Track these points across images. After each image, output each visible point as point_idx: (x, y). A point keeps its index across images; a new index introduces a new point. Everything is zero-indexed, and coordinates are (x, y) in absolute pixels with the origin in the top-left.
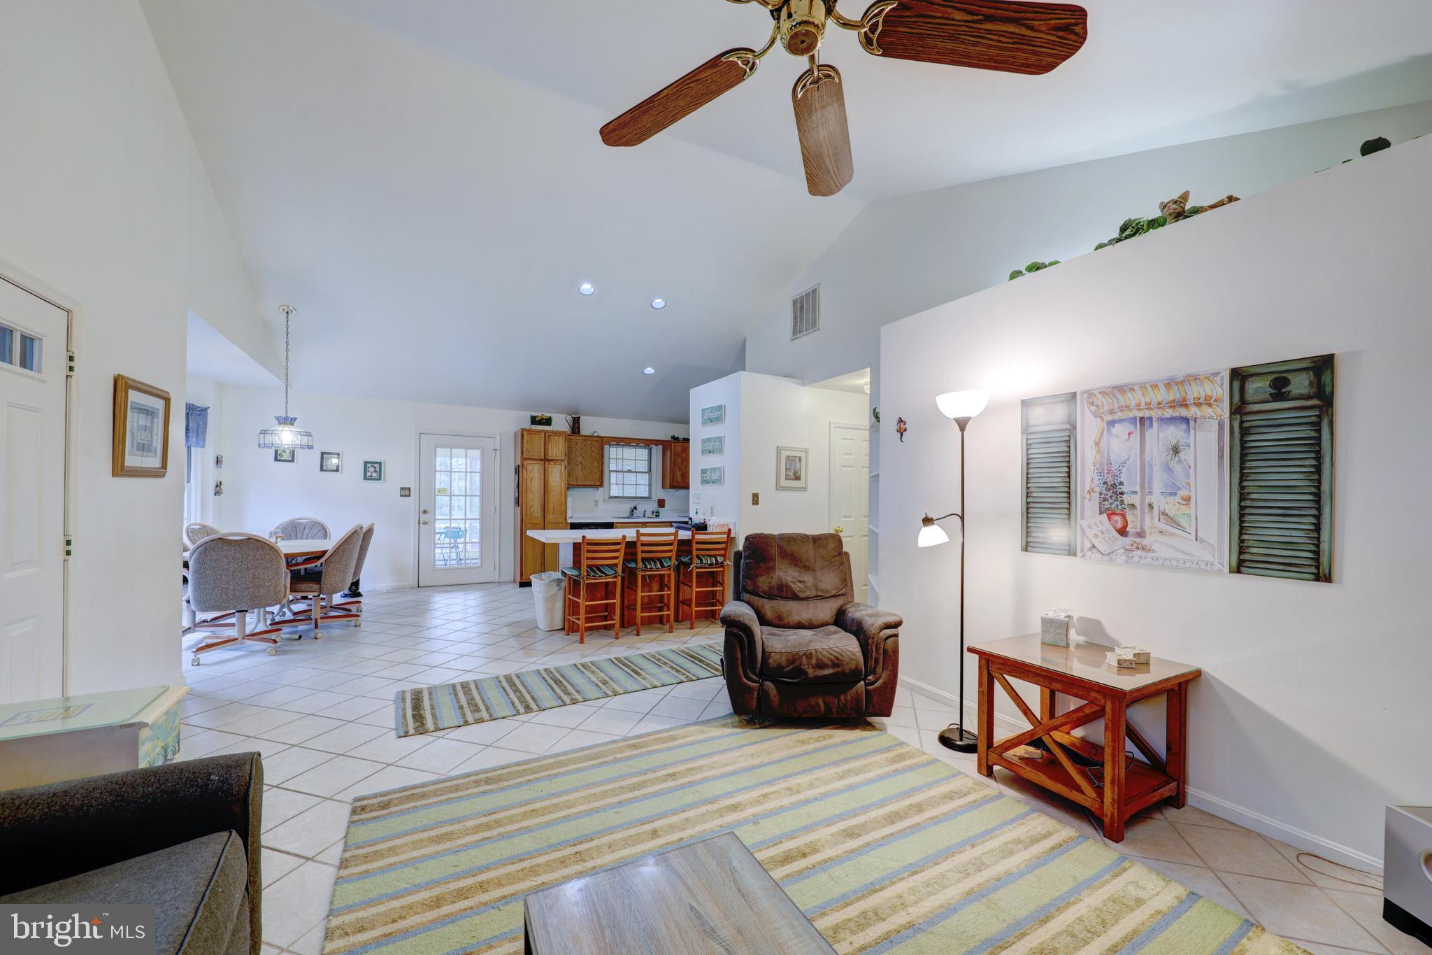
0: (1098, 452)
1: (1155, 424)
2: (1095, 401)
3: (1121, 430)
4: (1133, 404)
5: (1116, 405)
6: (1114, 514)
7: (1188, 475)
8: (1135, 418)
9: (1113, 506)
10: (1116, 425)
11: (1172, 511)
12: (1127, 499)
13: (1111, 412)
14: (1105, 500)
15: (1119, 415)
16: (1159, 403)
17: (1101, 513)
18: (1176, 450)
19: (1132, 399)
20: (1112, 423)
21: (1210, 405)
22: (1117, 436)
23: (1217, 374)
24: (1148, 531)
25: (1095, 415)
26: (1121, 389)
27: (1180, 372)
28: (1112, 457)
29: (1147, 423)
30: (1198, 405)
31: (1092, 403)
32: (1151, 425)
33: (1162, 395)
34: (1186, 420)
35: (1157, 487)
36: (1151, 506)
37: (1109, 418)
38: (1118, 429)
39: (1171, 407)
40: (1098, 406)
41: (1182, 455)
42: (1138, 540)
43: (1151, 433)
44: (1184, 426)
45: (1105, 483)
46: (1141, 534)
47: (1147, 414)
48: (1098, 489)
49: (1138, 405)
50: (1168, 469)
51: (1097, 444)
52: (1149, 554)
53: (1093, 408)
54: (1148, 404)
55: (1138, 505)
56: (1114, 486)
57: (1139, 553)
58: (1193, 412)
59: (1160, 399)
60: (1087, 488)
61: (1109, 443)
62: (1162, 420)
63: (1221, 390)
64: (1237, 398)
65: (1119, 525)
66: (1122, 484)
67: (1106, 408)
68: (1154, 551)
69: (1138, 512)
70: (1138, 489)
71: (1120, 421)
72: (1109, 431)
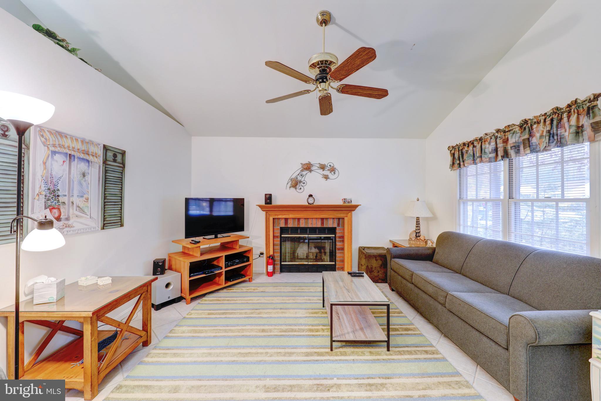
0: (45, 168)
1: (76, 160)
2: (44, 135)
3: (59, 158)
4: (66, 146)
5: (57, 143)
6: (54, 208)
7: (88, 187)
8: (67, 153)
9: (53, 203)
10: (57, 155)
11: (81, 205)
12: (61, 199)
13: (54, 146)
14: (48, 200)
15: (58, 149)
16: (78, 150)
17: (46, 208)
18: (84, 175)
19: (67, 142)
20: (54, 153)
21: (96, 157)
22: (57, 161)
23: (99, 144)
24: (71, 216)
25: (44, 144)
26: (60, 134)
27: (88, 138)
28: (54, 173)
29: (72, 158)
30: (93, 156)
31: (42, 136)
32: (74, 160)
33: (79, 146)
34: (88, 161)
35: (76, 193)
36: (73, 203)
37: (53, 149)
38: (57, 157)
39: (83, 153)
40: (46, 139)
41: (86, 177)
42: (66, 222)
43: (74, 163)
44: (87, 164)
45: (49, 189)
46: (67, 219)
47: (73, 153)
48: (44, 193)
49: (69, 147)
50: (80, 184)
51: (45, 163)
52: (72, 229)
53: (43, 139)
54: (73, 148)
55: (66, 202)
56: (54, 191)
57: (67, 229)
58: (91, 158)
59: (79, 148)
60: (37, 192)
61: (52, 165)
62: (79, 158)
63: (100, 152)
64: (104, 157)
65: (57, 215)
66: (58, 190)
67: (51, 143)
68: (74, 227)
69: (66, 206)
70: (67, 193)
71: (59, 153)
72: (52, 157)
